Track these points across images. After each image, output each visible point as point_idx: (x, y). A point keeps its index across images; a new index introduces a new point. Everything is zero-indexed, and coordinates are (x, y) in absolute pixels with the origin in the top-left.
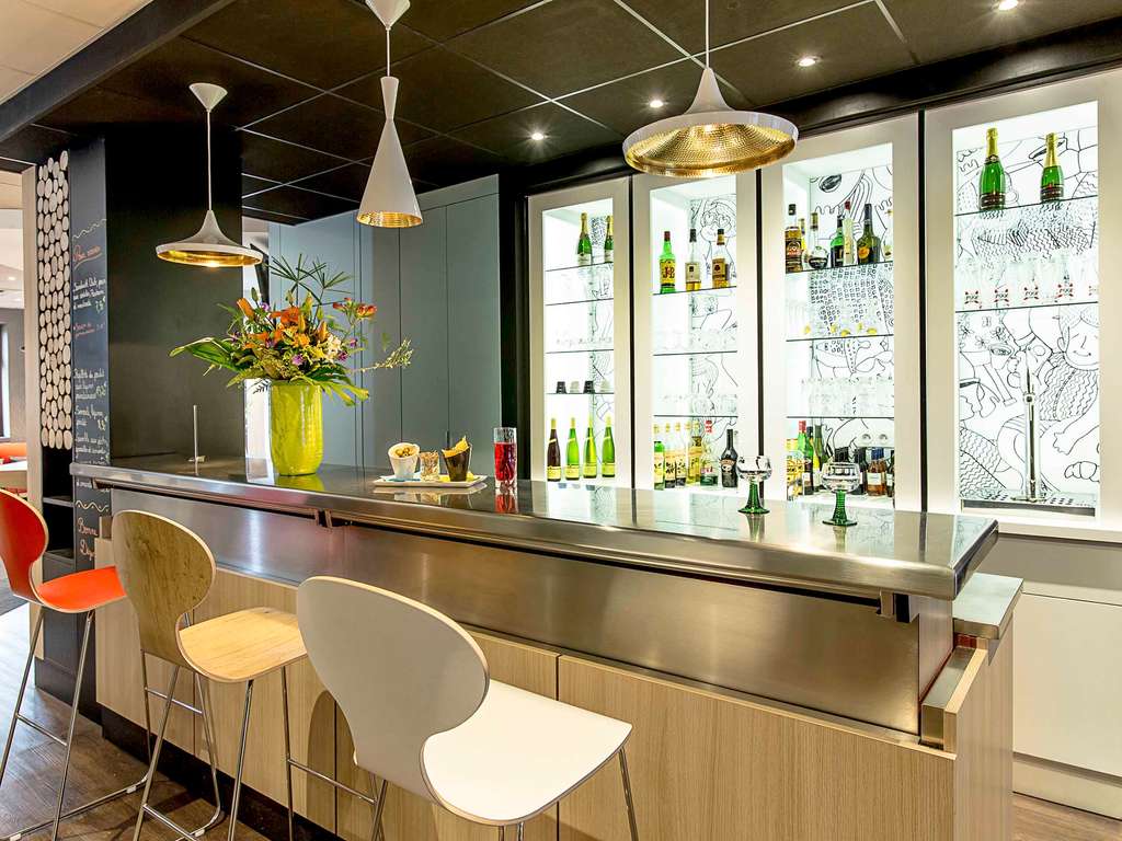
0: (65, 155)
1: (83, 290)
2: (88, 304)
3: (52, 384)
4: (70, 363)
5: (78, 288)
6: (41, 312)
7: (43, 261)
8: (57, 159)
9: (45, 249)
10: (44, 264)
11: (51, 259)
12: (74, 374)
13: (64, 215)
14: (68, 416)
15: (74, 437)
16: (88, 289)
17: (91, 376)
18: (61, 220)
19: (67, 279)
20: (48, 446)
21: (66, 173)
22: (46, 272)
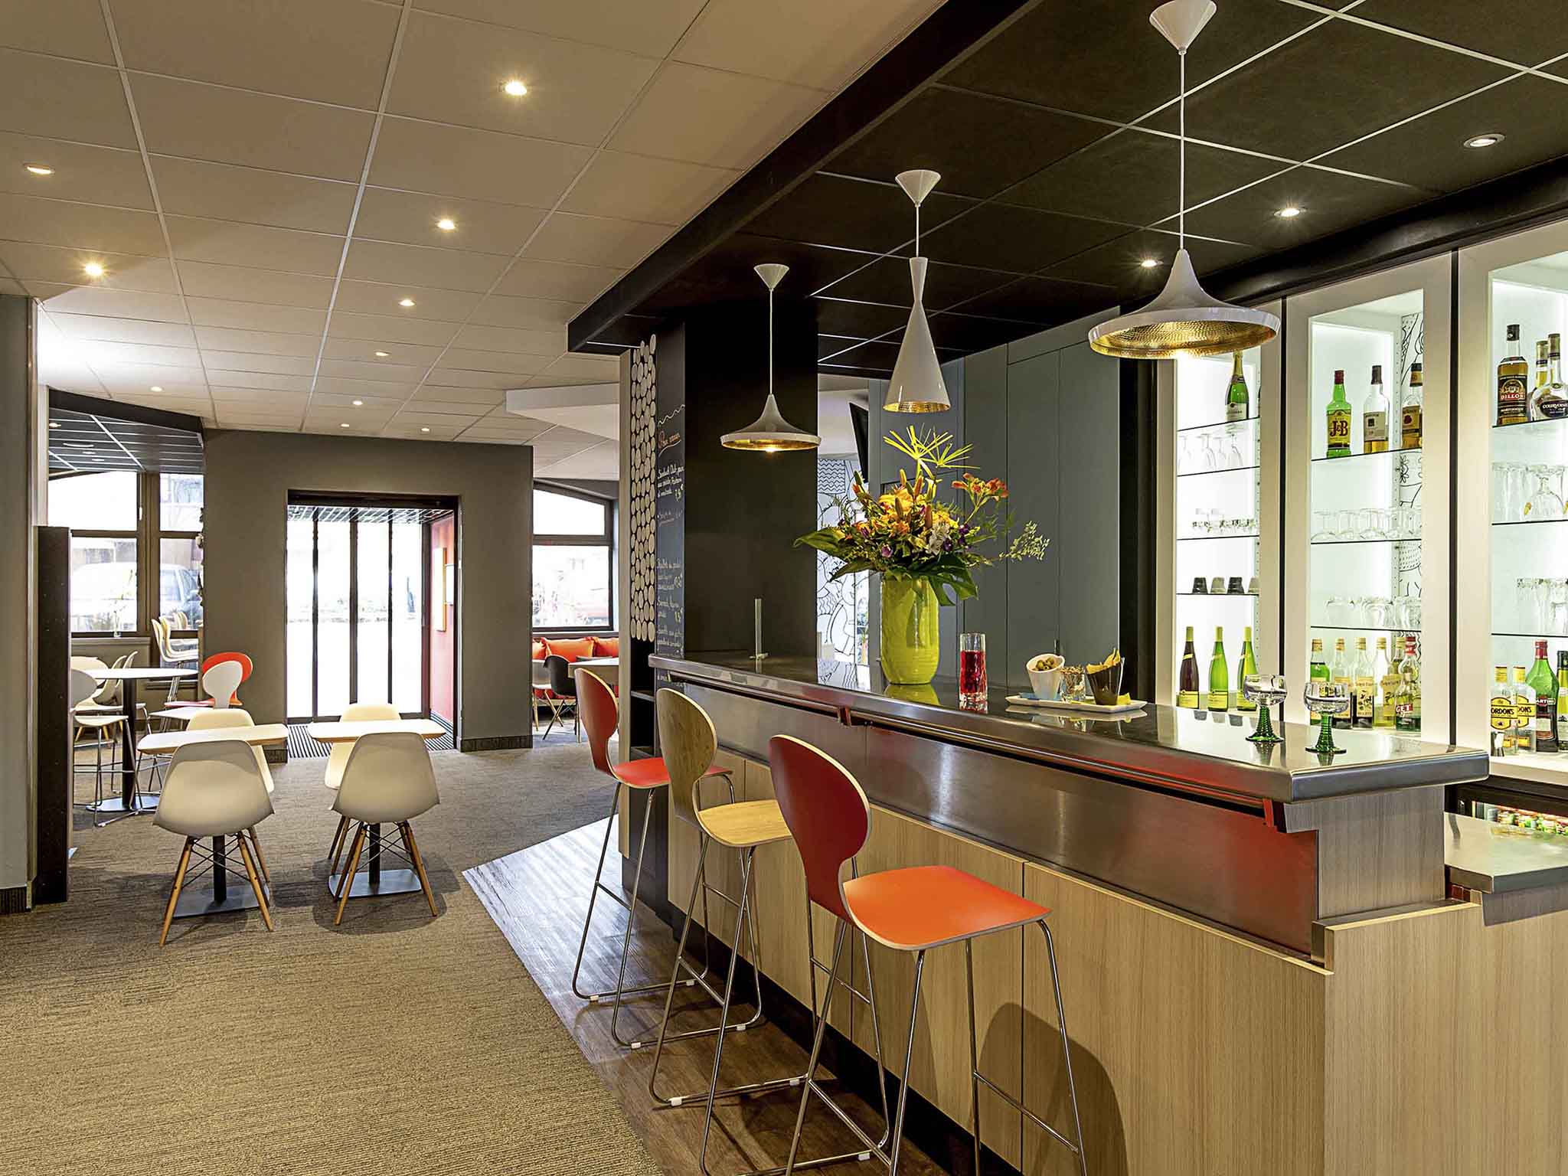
0: (654, 337)
1: (665, 478)
2: (669, 492)
3: (640, 574)
4: (654, 553)
5: (662, 475)
6: (633, 499)
7: (635, 447)
8: (647, 343)
9: (637, 435)
10: (636, 450)
11: (641, 445)
12: (657, 564)
13: (652, 400)
14: (652, 607)
15: (657, 630)
16: (670, 476)
17: (670, 567)
18: (650, 405)
19: (653, 466)
20: (636, 638)
21: (654, 356)
22: (637, 457)
